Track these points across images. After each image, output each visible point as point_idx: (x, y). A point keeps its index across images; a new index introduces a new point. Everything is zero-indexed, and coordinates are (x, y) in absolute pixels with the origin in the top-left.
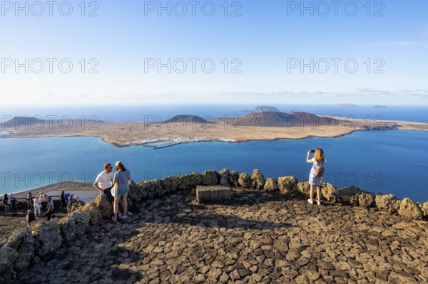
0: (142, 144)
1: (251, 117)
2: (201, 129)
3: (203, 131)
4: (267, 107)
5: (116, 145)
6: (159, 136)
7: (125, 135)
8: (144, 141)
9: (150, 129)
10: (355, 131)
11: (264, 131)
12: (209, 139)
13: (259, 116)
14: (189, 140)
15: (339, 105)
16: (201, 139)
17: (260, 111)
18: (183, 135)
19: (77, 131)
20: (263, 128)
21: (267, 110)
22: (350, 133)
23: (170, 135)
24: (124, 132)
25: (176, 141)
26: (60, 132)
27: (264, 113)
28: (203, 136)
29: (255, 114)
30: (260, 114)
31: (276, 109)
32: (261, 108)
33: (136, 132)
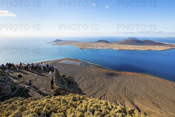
0: (88, 49)
1: (126, 41)
2: (107, 45)
3: (107, 46)
4: (133, 38)
5: (81, 48)
6: (93, 47)
7: (84, 46)
8: (89, 48)
9: (91, 44)
10: (173, 48)
11: (130, 47)
12: (109, 48)
13: (129, 41)
14: (103, 48)
15: (166, 37)
16: (107, 48)
17: (130, 39)
18: (101, 47)
19: (71, 44)
20: (130, 46)
21: (133, 39)
22: (169, 49)
23: (97, 47)
24: (83, 45)
25: (99, 48)
26: (67, 44)
27: (131, 40)
28: (107, 47)
29: (128, 40)
30: (130, 40)
31: (136, 38)
32: (130, 38)
33: (87, 45)
